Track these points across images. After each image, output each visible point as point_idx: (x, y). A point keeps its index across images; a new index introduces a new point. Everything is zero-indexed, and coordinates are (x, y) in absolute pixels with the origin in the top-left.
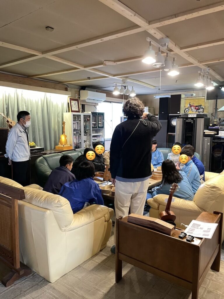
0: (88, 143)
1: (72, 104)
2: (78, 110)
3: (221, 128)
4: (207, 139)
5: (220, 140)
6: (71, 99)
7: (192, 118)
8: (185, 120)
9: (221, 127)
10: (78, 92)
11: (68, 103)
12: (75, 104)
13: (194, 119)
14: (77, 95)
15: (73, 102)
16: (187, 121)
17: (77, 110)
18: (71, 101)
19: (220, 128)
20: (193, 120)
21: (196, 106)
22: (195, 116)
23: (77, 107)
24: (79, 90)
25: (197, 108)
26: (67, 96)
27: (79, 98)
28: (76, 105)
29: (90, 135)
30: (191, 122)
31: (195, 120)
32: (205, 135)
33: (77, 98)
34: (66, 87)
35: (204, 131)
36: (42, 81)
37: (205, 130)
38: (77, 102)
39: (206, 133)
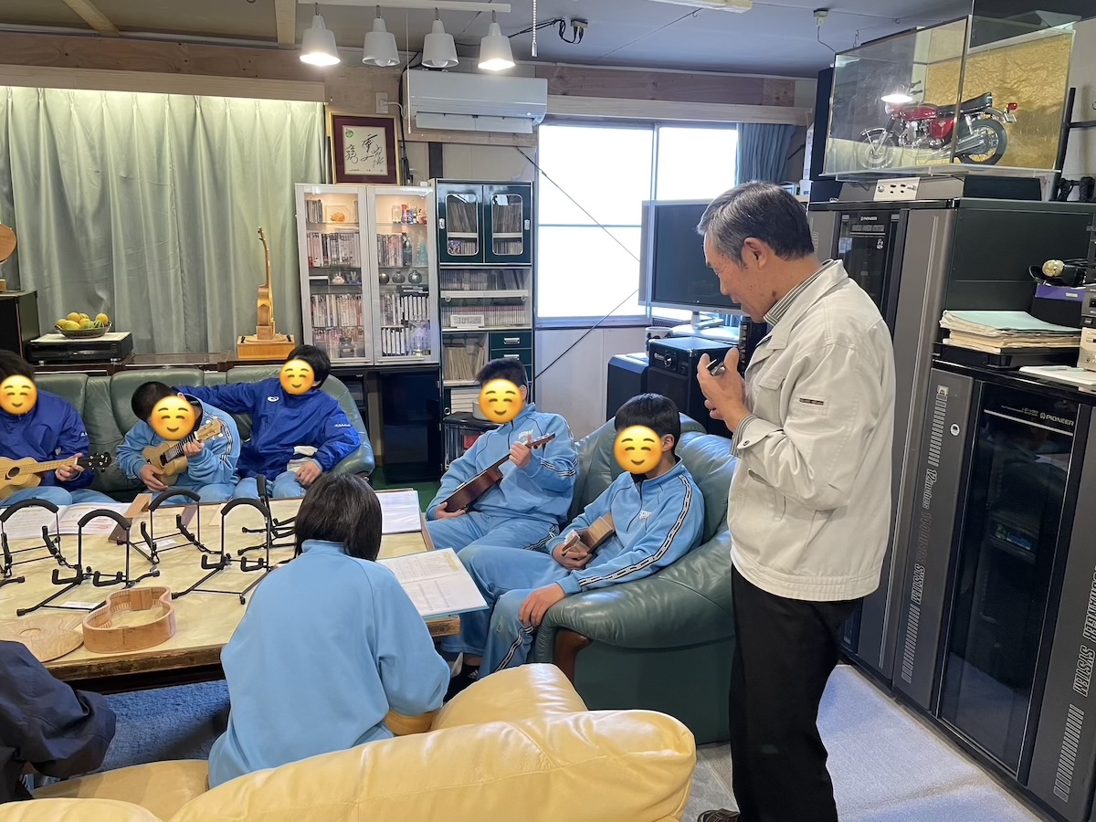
1: (347, 141)
2: (385, 173)
3: (1092, 302)
4: (953, 393)
6: (339, 122)
7: (888, 211)
10: (397, 84)
11: (329, 141)
12: (368, 142)
13: (894, 217)
14: (385, 96)
15: (354, 137)
16: (856, 231)
17: (382, 170)
18: (346, 129)
20: (886, 231)
22: (910, 192)
23: (383, 154)
24: (398, 71)
25: (943, 124)
27: (399, 109)
28: (373, 147)
30: (875, 240)
32: (944, 359)
33: (382, 110)
35: (944, 324)
36: (180, 42)
37: (948, 314)
38: (381, 131)
39: (952, 341)
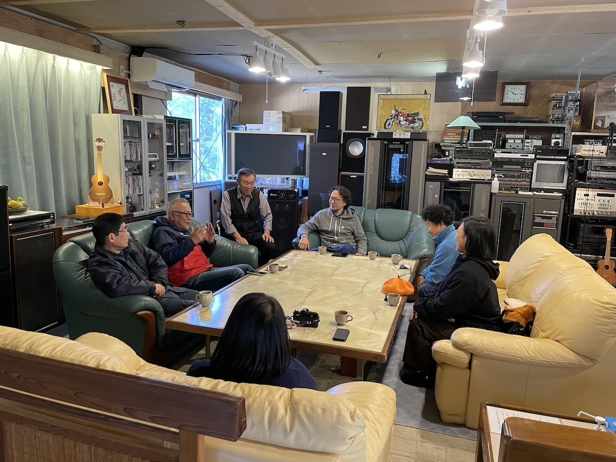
0: (157, 196)
1: (113, 91)
2: (128, 109)
3: (458, 163)
4: (434, 187)
5: (459, 188)
6: (109, 79)
7: (402, 141)
8: (386, 144)
9: (458, 160)
10: (127, 62)
11: (103, 89)
12: (120, 92)
13: (406, 143)
14: (124, 67)
15: (116, 88)
16: (391, 146)
18: (111, 83)
19: (455, 162)
20: (404, 146)
21: (409, 115)
22: (408, 136)
24: (128, 55)
25: (410, 118)
26: (99, 68)
27: (129, 76)
28: (122, 95)
29: (162, 175)
30: (400, 149)
31: (407, 145)
32: (429, 178)
34: (95, 42)
38: (123, 87)
